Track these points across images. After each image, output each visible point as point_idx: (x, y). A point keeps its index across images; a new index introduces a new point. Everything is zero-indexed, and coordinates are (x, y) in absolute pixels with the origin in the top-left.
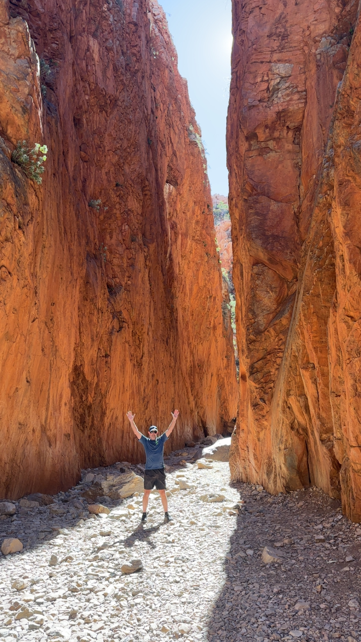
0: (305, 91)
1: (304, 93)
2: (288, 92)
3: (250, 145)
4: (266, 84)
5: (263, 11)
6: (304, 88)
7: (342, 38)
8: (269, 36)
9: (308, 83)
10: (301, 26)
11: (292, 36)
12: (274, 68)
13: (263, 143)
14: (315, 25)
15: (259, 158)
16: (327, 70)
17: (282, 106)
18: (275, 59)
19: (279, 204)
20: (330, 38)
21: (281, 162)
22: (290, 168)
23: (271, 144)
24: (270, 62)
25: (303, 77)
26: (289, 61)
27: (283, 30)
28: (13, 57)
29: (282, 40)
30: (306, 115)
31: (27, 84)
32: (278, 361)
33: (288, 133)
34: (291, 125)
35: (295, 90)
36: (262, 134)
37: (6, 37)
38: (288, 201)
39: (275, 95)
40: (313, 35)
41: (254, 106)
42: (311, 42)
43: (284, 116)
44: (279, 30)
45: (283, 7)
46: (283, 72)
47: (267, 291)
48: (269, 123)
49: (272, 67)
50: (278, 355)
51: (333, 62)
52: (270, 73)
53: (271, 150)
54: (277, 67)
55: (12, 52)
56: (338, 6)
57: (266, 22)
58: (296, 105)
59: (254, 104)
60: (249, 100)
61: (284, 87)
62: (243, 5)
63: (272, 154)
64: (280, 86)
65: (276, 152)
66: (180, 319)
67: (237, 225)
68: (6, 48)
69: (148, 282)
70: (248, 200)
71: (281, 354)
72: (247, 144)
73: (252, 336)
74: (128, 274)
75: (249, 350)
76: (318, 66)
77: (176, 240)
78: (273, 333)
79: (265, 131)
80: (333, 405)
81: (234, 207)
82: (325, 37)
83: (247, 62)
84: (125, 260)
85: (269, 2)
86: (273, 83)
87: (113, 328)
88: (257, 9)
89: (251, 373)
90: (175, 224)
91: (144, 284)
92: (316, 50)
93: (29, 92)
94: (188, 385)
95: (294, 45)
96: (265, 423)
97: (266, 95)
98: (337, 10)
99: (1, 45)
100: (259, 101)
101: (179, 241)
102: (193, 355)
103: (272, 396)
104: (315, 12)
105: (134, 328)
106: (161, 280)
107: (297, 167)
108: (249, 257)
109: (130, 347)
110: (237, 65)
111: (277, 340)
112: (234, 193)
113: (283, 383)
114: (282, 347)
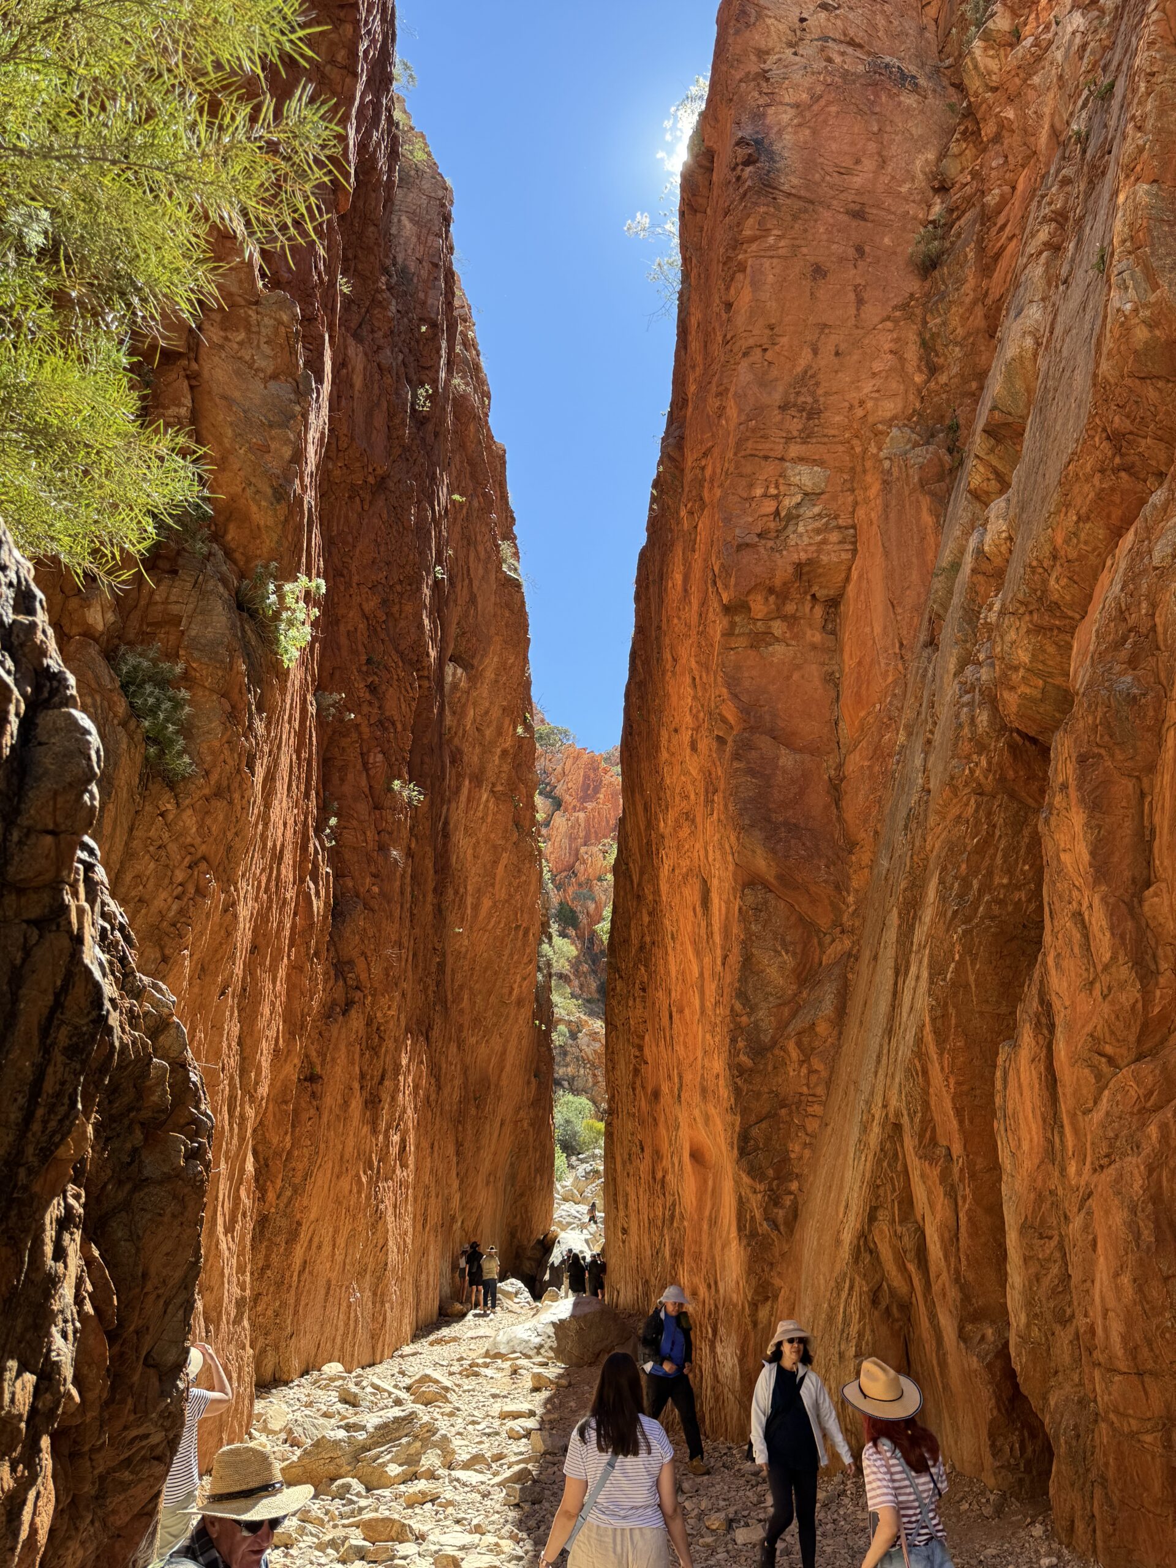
0: (854, 527)
1: (852, 531)
2: (818, 524)
3: (733, 624)
4: (774, 504)
5: (769, 355)
6: (850, 521)
7: (933, 436)
8: (783, 408)
9: (861, 512)
10: (847, 397)
11: (828, 414)
12: (789, 472)
13: (759, 623)
14: (876, 399)
15: (752, 653)
16: (907, 493)
17: (806, 552)
18: (793, 455)
19: (798, 757)
20: (907, 430)
21: (799, 667)
22: (817, 682)
23: (778, 628)
24: (782, 459)
25: (850, 499)
26: (821, 463)
27: (810, 400)
28: (262, 375)
29: (808, 419)
30: (855, 575)
31: (289, 439)
32: (812, 1125)
33: (812, 608)
34: (821, 593)
35: (834, 523)
36: (759, 606)
37: (248, 330)
38: (814, 751)
39: (791, 528)
40: (871, 419)
41: (747, 545)
42: (865, 432)
43: (808, 573)
44: (801, 399)
45: (810, 356)
46: (809, 484)
47: (776, 951)
48: (778, 582)
49: (785, 470)
50: (809, 1109)
51: (920, 480)
52: (781, 481)
53: (777, 640)
54: (796, 471)
55: (260, 363)
56: (921, 371)
57: (776, 380)
58: (833, 555)
59: (748, 540)
60: (737, 531)
61: (809, 514)
62: (728, 337)
63: (779, 649)
64: (802, 511)
65: (788, 645)
66: (448, 978)
67: (690, 788)
68: (246, 354)
69: (409, 889)
70: (730, 740)
71: (817, 1109)
72: (725, 622)
73: (743, 1058)
74: (373, 869)
75: (737, 1091)
76: (885, 482)
77: (458, 789)
78: (794, 1053)
79: (767, 599)
80: (1026, 1259)
81: (688, 751)
82: (896, 426)
83: (735, 454)
84: (370, 834)
85: (784, 340)
86: (787, 502)
87: (334, 1003)
88: (758, 351)
89: (743, 1152)
90: (460, 751)
91: (402, 893)
92: (880, 449)
93: (293, 457)
94: (451, 1150)
95: (832, 432)
96: (777, 1282)
97: (772, 525)
98: (918, 379)
99: (236, 346)
100: (759, 535)
101: (465, 791)
102: (465, 1070)
103: (794, 1214)
104: (874, 374)
105: (373, 1004)
106: (431, 885)
107: (832, 680)
108: (731, 867)
109: (362, 1055)
110: (705, 455)
111: (804, 1071)
112: (688, 719)
113: (856, 1188)
114: (820, 1090)
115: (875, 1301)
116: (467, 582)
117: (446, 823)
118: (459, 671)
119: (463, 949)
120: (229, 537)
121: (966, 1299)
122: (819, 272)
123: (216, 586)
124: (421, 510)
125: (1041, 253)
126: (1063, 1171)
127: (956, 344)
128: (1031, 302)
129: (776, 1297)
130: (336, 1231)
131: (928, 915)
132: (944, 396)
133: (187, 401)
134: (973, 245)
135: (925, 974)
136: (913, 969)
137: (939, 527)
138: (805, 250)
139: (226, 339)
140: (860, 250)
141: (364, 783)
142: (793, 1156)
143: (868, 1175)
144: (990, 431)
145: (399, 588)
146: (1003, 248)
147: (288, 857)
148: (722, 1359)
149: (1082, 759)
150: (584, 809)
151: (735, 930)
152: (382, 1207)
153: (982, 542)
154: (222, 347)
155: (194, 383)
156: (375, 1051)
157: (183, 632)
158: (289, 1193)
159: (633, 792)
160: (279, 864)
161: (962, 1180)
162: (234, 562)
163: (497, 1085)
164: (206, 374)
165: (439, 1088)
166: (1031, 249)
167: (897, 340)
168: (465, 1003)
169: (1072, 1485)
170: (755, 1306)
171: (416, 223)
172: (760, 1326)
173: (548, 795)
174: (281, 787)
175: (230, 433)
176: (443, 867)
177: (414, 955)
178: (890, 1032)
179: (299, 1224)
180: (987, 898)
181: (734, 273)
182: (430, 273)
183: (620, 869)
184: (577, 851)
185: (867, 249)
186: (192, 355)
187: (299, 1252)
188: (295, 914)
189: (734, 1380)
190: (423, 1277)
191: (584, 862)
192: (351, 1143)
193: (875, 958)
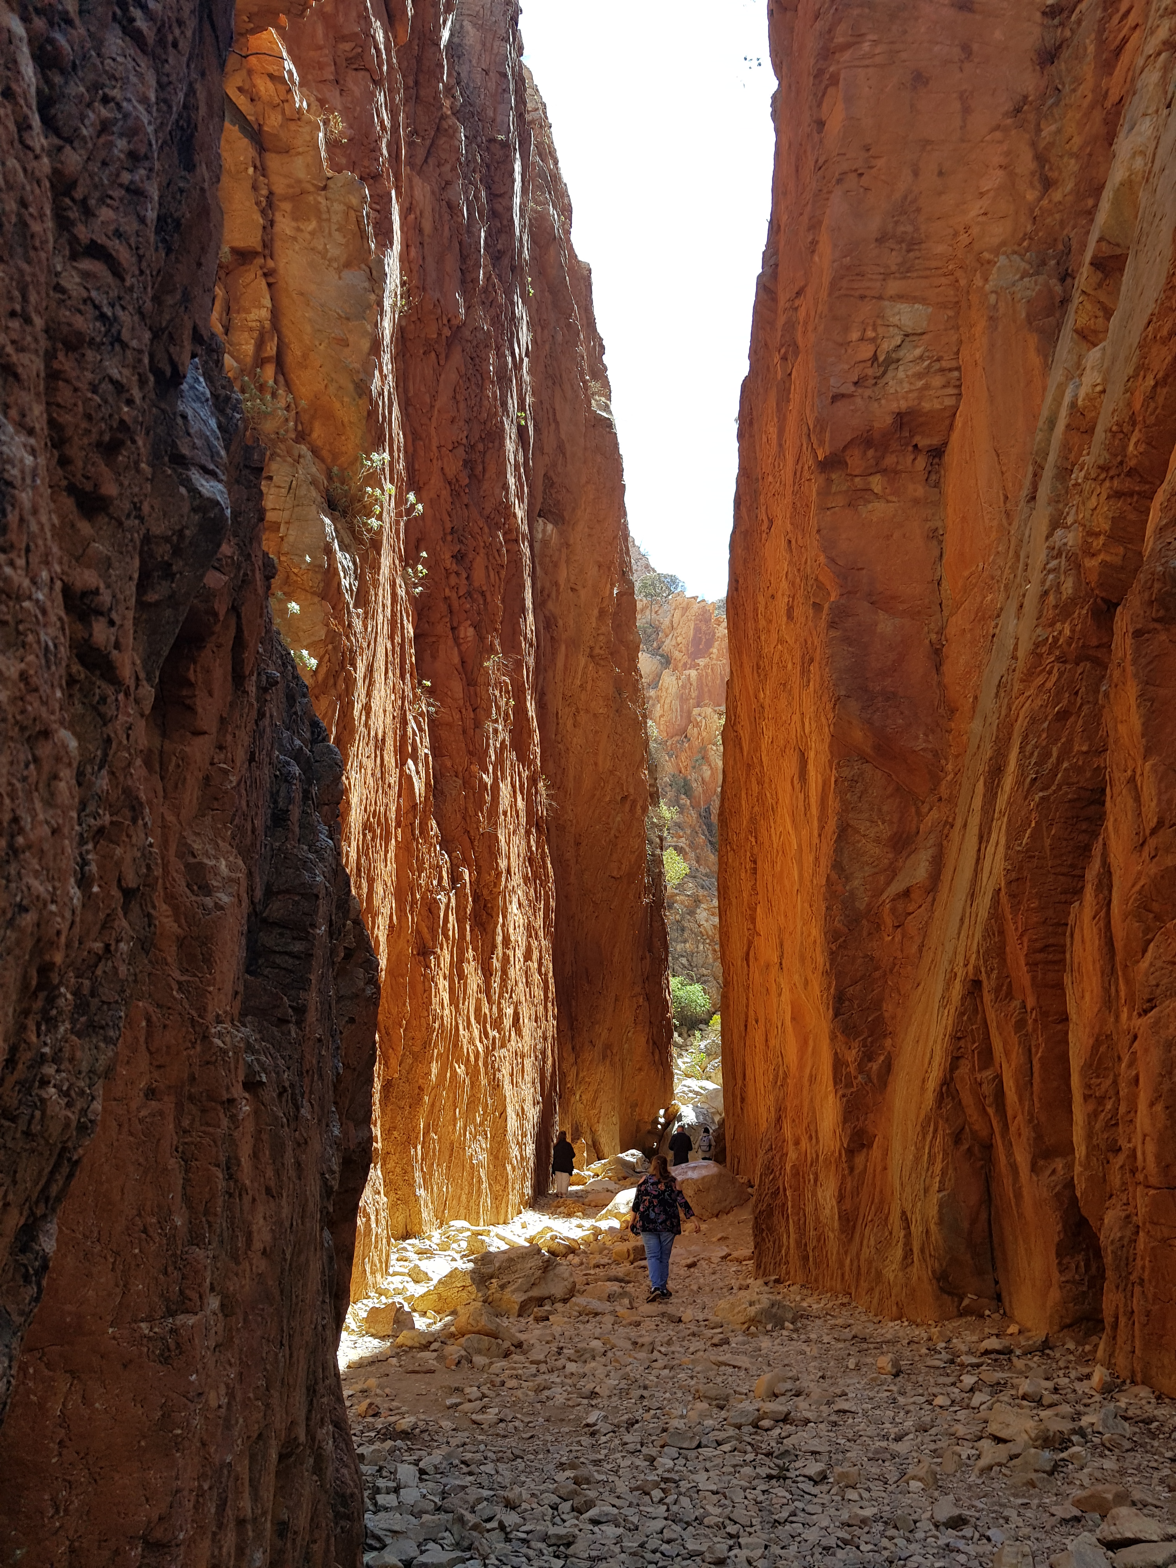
0: (958, 369)
1: (956, 374)
2: (919, 368)
3: (829, 481)
4: (871, 348)
5: (865, 181)
6: (954, 364)
7: (1044, 263)
8: (880, 240)
9: (965, 353)
10: (951, 223)
11: (930, 244)
12: (888, 312)
13: (857, 480)
14: (984, 224)
15: (849, 513)
16: (1013, 331)
17: (906, 399)
18: (891, 292)
19: (897, 621)
20: (1016, 258)
21: (900, 525)
22: (919, 541)
23: (877, 483)
24: (880, 298)
25: (955, 338)
26: (924, 301)
27: (910, 229)
28: (335, 265)
29: (909, 251)
30: (959, 422)
31: (366, 331)
32: (905, 986)
33: (914, 459)
34: (923, 442)
35: (937, 366)
36: (857, 461)
37: (320, 219)
38: (915, 614)
39: (890, 374)
40: (977, 247)
41: (843, 396)
42: (971, 262)
43: (909, 422)
44: (901, 229)
45: (910, 178)
46: (910, 323)
47: (872, 821)
48: (876, 434)
49: (884, 309)
50: (902, 971)
51: (1028, 315)
52: (879, 322)
53: (877, 496)
54: (896, 310)
55: (333, 252)
56: (1033, 187)
57: (873, 208)
58: (936, 402)
59: (843, 390)
60: (832, 381)
61: (910, 357)
62: (821, 162)
63: (878, 506)
64: (901, 353)
65: (888, 502)
67: (786, 656)
68: (319, 244)
70: (826, 606)
71: (909, 970)
72: (821, 479)
73: (838, 925)
75: (833, 956)
76: (991, 318)
78: (889, 919)
79: (865, 453)
80: (1086, 1098)
81: (785, 619)
82: (1005, 253)
83: (830, 295)
84: (466, 712)
85: (880, 163)
86: (886, 345)
88: (853, 176)
89: (838, 1012)
90: (555, 615)
92: (986, 280)
93: (371, 349)
95: (934, 264)
96: (872, 1130)
97: (870, 372)
98: (1030, 196)
99: (308, 237)
100: (856, 383)
101: (563, 658)
103: (888, 1067)
104: (982, 194)
105: (479, 880)
107: (935, 538)
108: (828, 740)
110: (798, 294)
111: (898, 935)
112: (784, 584)
113: (939, 1041)
115: (957, 1143)
116: (553, 426)
118: (550, 527)
120: (315, 435)
121: (1039, 1138)
122: (919, 79)
123: (309, 490)
124: (501, 356)
125: (1159, 54)
126: (1117, 1017)
127: (1072, 155)
128: (1145, 115)
129: (870, 1146)
131: (1008, 782)
132: (1057, 216)
133: (267, 302)
134: (1093, 36)
135: (1003, 841)
136: (994, 836)
137: (1047, 367)
138: (904, 55)
139: (298, 229)
140: (966, 48)
141: (456, 658)
142: (886, 1015)
143: (949, 1028)
144: (1098, 264)
145: (480, 447)
146: (1125, 40)
147: (389, 742)
148: (821, 1201)
149: (1138, 634)
150: (695, 666)
151: (833, 804)
152: (499, 1075)
153: (1076, 397)
154: (295, 239)
155: (271, 280)
156: (483, 927)
157: (282, 538)
158: (409, 1060)
159: (740, 653)
160: (382, 750)
161: (1035, 1030)
162: (323, 460)
163: (609, 961)
164: (281, 271)
166: (1150, 49)
167: (1007, 154)
169: (1117, 1287)
170: (851, 1152)
171: (479, 27)
172: (857, 1172)
173: (655, 652)
174: (379, 677)
175: (308, 329)
178: (972, 896)
179: (421, 1089)
180: (1065, 765)
181: (826, 88)
182: (498, 84)
183: (730, 734)
184: (689, 713)
185: (975, 47)
186: (267, 252)
187: (422, 1115)
188: (399, 796)
189: (832, 1218)
191: (697, 725)
193: (965, 825)
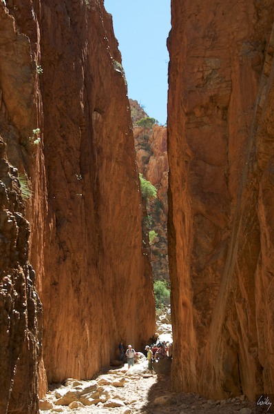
1: (230, 82)
2: (218, 81)
3: (189, 119)
4: (201, 74)
5: (198, 17)
6: (229, 79)
7: (257, 46)
8: (204, 38)
9: (233, 76)
10: (227, 31)
11: (220, 38)
12: (207, 62)
13: (199, 118)
14: (238, 31)
15: (196, 129)
16: (247, 70)
17: (214, 92)
18: (208, 55)
19: (213, 167)
20: (248, 44)
21: (213, 134)
22: (220, 139)
23: (206, 119)
24: (204, 57)
25: (229, 70)
26: (218, 57)
27: (213, 33)
28: (20, 65)
29: (213, 41)
30: (232, 99)
32: (216, 293)
33: (218, 111)
34: (220, 106)
35: (223, 80)
36: (198, 112)
37: (14, 50)
38: (219, 165)
39: (208, 83)
40: (236, 39)
41: (192, 91)
42: (234, 44)
43: (215, 99)
44: (210, 33)
45: (213, 16)
46: (214, 65)
47: (205, 237)
48: (204, 103)
49: (205, 61)
50: (215, 288)
52: (204, 65)
53: (205, 124)
54: (209, 61)
55: (19, 61)
56: (254, 18)
57: (201, 26)
58: (224, 92)
59: (192, 89)
60: (188, 86)
61: (215, 77)
63: (206, 127)
64: (212, 76)
65: (209, 126)
66: (104, 240)
67: (178, 178)
68: (14, 59)
69: (84, 211)
70: (189, 162)
71: (217, 288)
72: (186, 118)
73: (194, 273)
74: (69, 207)
75: (192, 284)
76: (240, 65)
77: (102, 163)
78: (211, 271)
79: (201, 110)
80: (259, 328)
81: (177, 165)
82: (245, 42)
83: (187, 56)
84: (67, 193)
85: (203, 11)
86: (206, 73)
87: (60, 257)
88: (194, 16)
89: (194, 302)
90: (101, 148)
91: (81, 213)
92: (239, 52)
93: (32, 92)
94: (111, 305)
95: (222, 45)
96: (205, 341)
97: (201, 82)
98: (254, 21)
99: (11, 56)
100: (197, 87)
101: (104, 164)
102: (114, 275)
103: (210, 320)
104: (237, 21)
105: (74, 255)
106: (93, 207)
107: (226, 138)
108: (190, 209)
109: (72, 274)
111: (214, 276)
114: (218, 282)
115: (228, 344)
116: (99, 78)
117: (98, 179)
118: (98, 115)
119: (110, 228)
121: (250, 341)
129: (205, 345)
130: (68, 335)
131: (239, 229)
132: (262, 30)
136: (236, 246)
141: (63, 174)
142: (210, 303)
148: (191, 365)
150: (163, 154)
151: (192, 231)
156: (76, 272)
158: (51, 322)
161: (248, 307)
163: (128, 280)
165: (103, 283)
167: (246, 7)
168: (112, 249)
170: (199, 349)
172: (201, 355)
175: (11, 87)
176: (98, 198)
177: (88, 235)
178: (231, 265)
179: (56, 332)
187: (56, 341)
189: (194, 371)
190: (103, 351)
192: (71, 305)
